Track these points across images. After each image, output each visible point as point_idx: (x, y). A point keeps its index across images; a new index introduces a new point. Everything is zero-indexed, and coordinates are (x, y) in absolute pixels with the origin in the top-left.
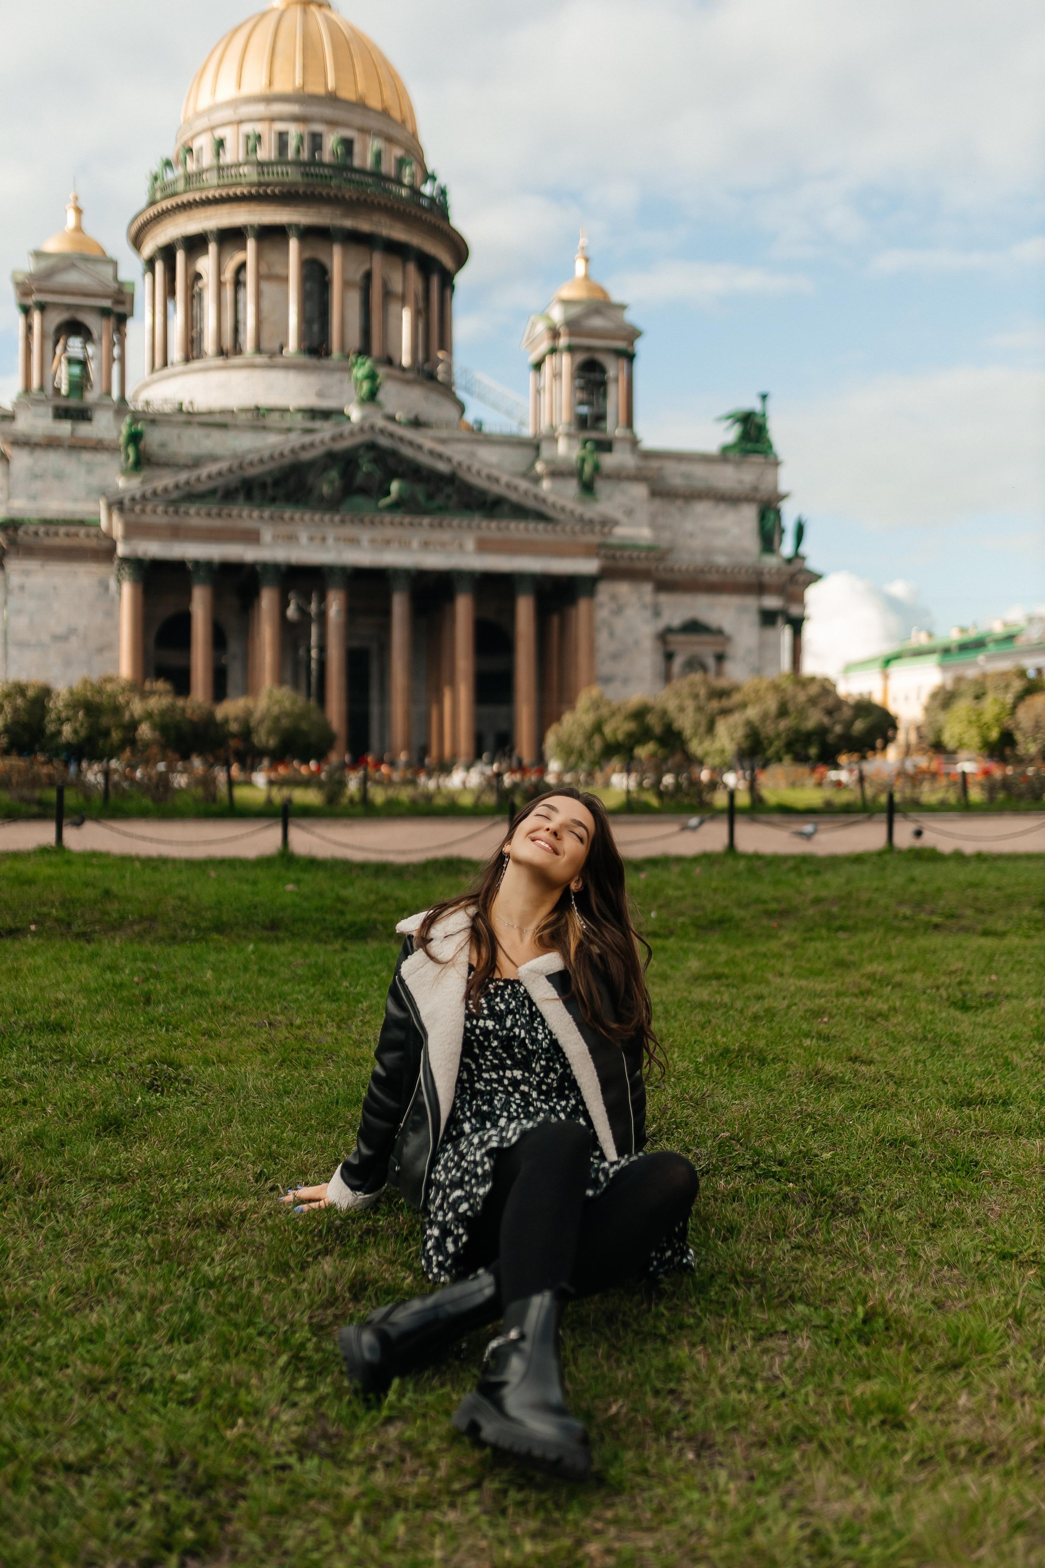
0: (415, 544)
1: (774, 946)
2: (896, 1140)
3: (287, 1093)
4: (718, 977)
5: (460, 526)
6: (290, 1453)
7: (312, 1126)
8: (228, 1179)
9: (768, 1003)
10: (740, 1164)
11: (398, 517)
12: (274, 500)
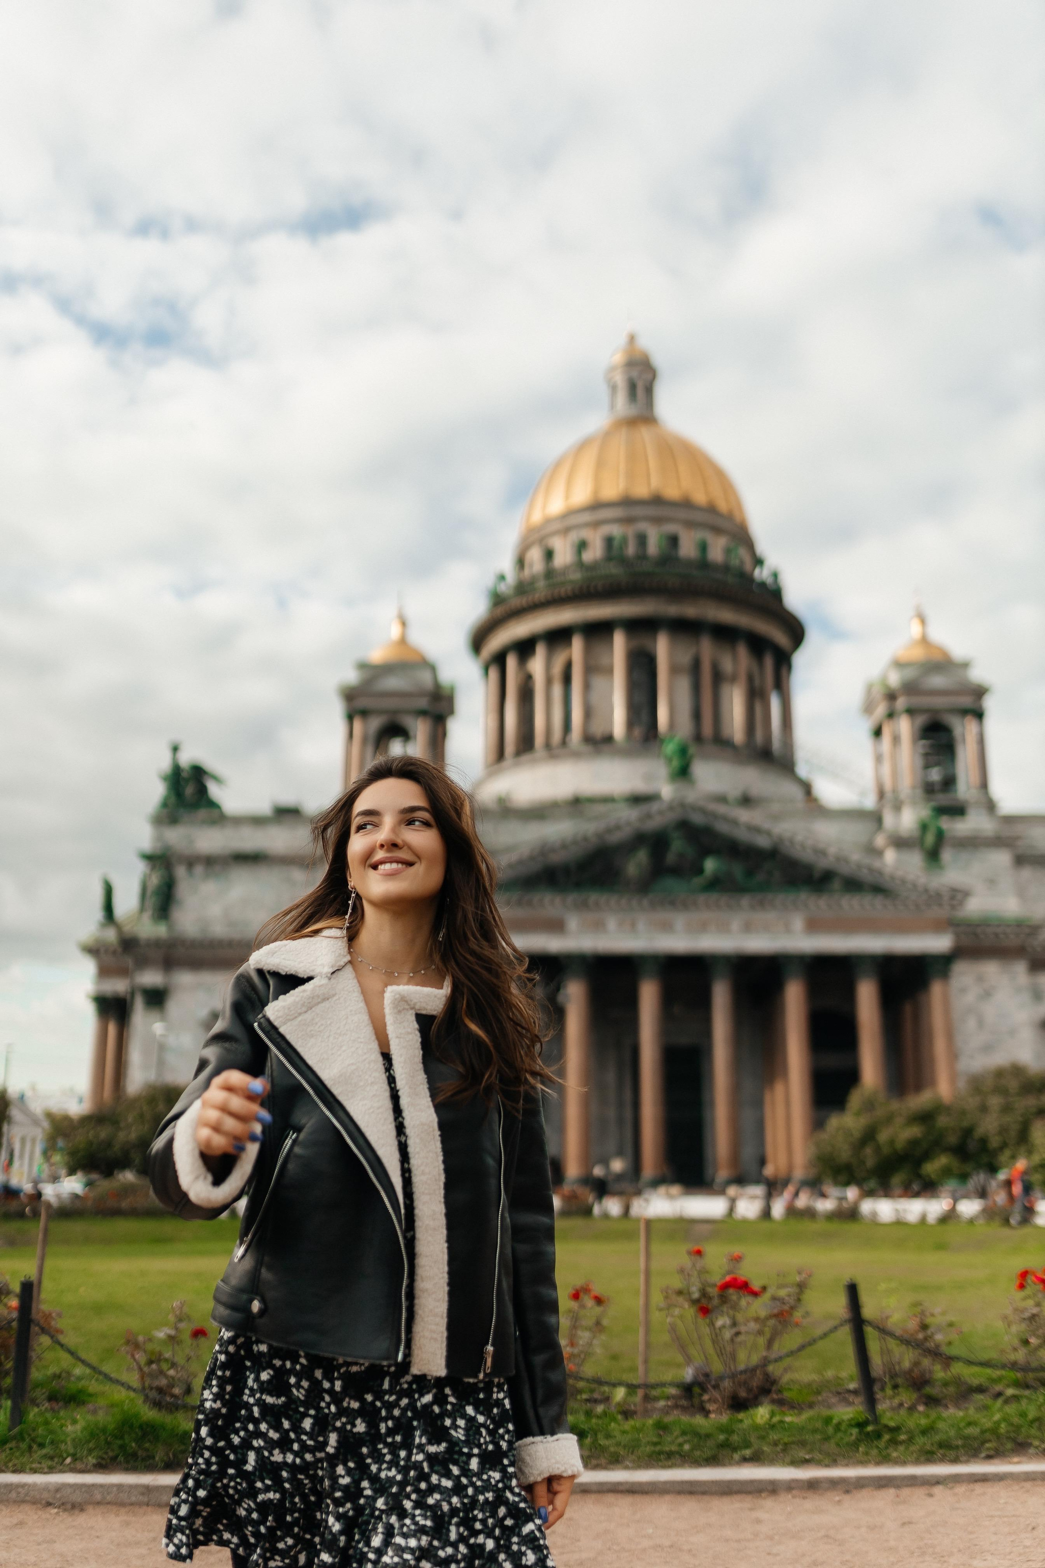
0: (735, 926)
5: (785, 905)
11: (714, 896)
12: (578, 885)
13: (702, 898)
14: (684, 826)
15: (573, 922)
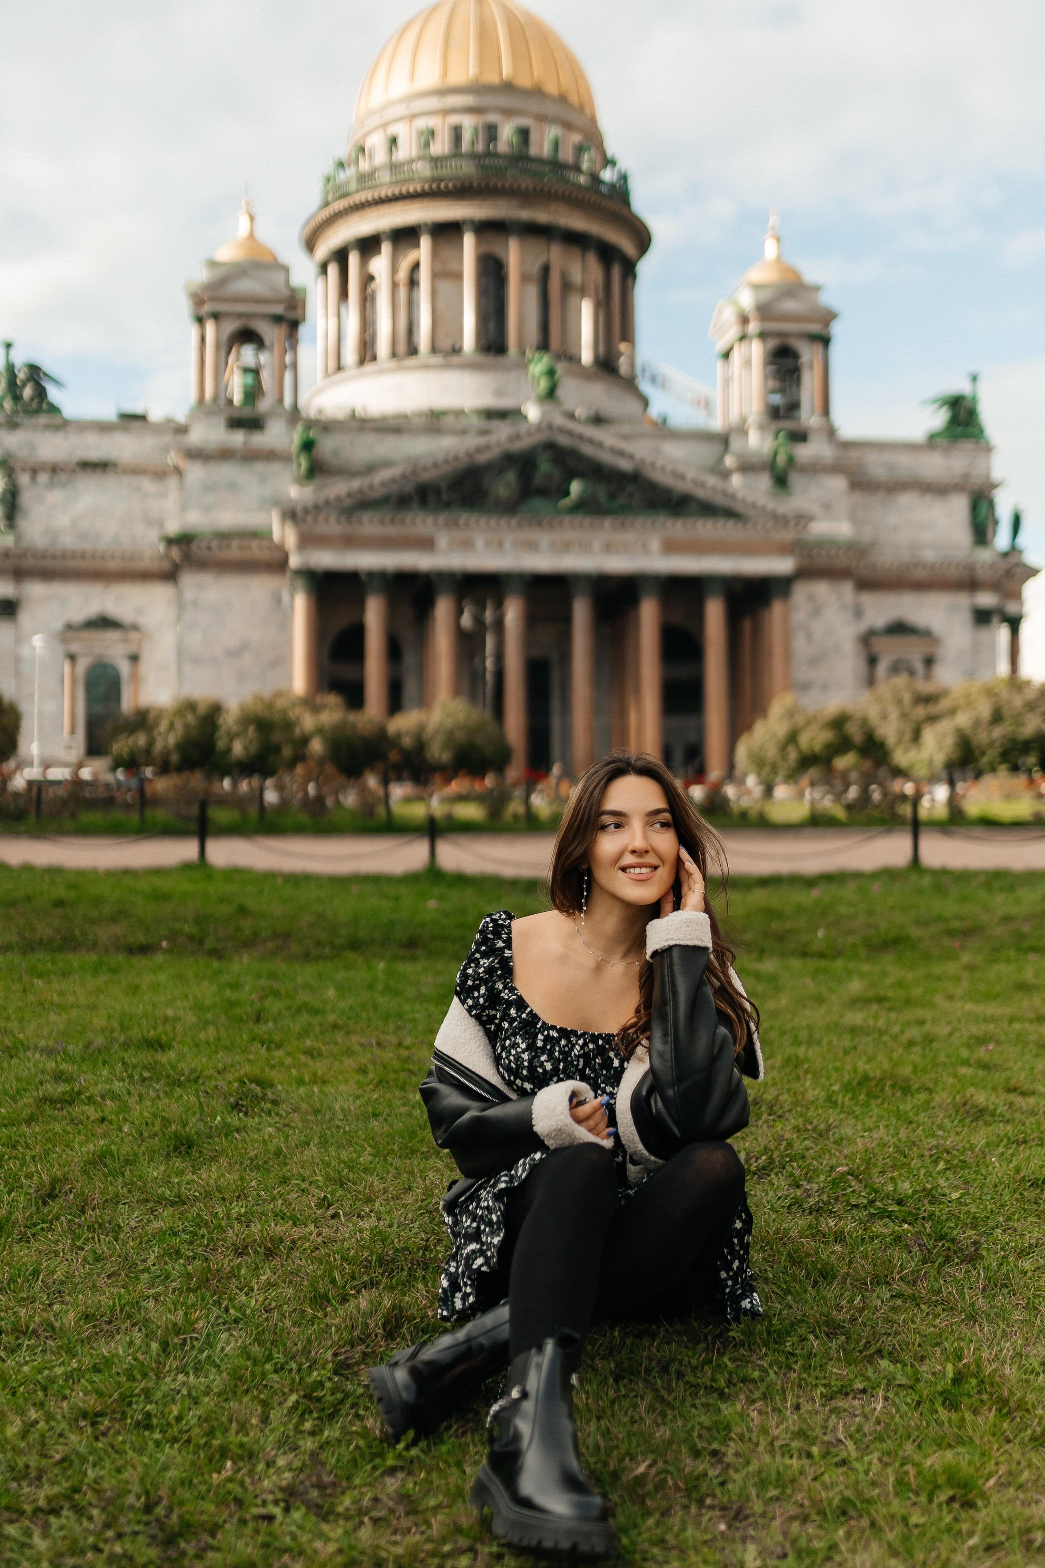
0: (596, 546)
1: (951, 968)
2: (1038, 1179)
3: (375, 1115)
4: (880, 1000)
5: (644, 527)
6: (276, 1503)
7: (393, 1151)
8: (290, 1204)
9: (928, 1027)
10: (853, 1201)
11: (578, 519)
12: (447, 505)
13: (567, 520)
14: (550, 447)
15: (443, 540)
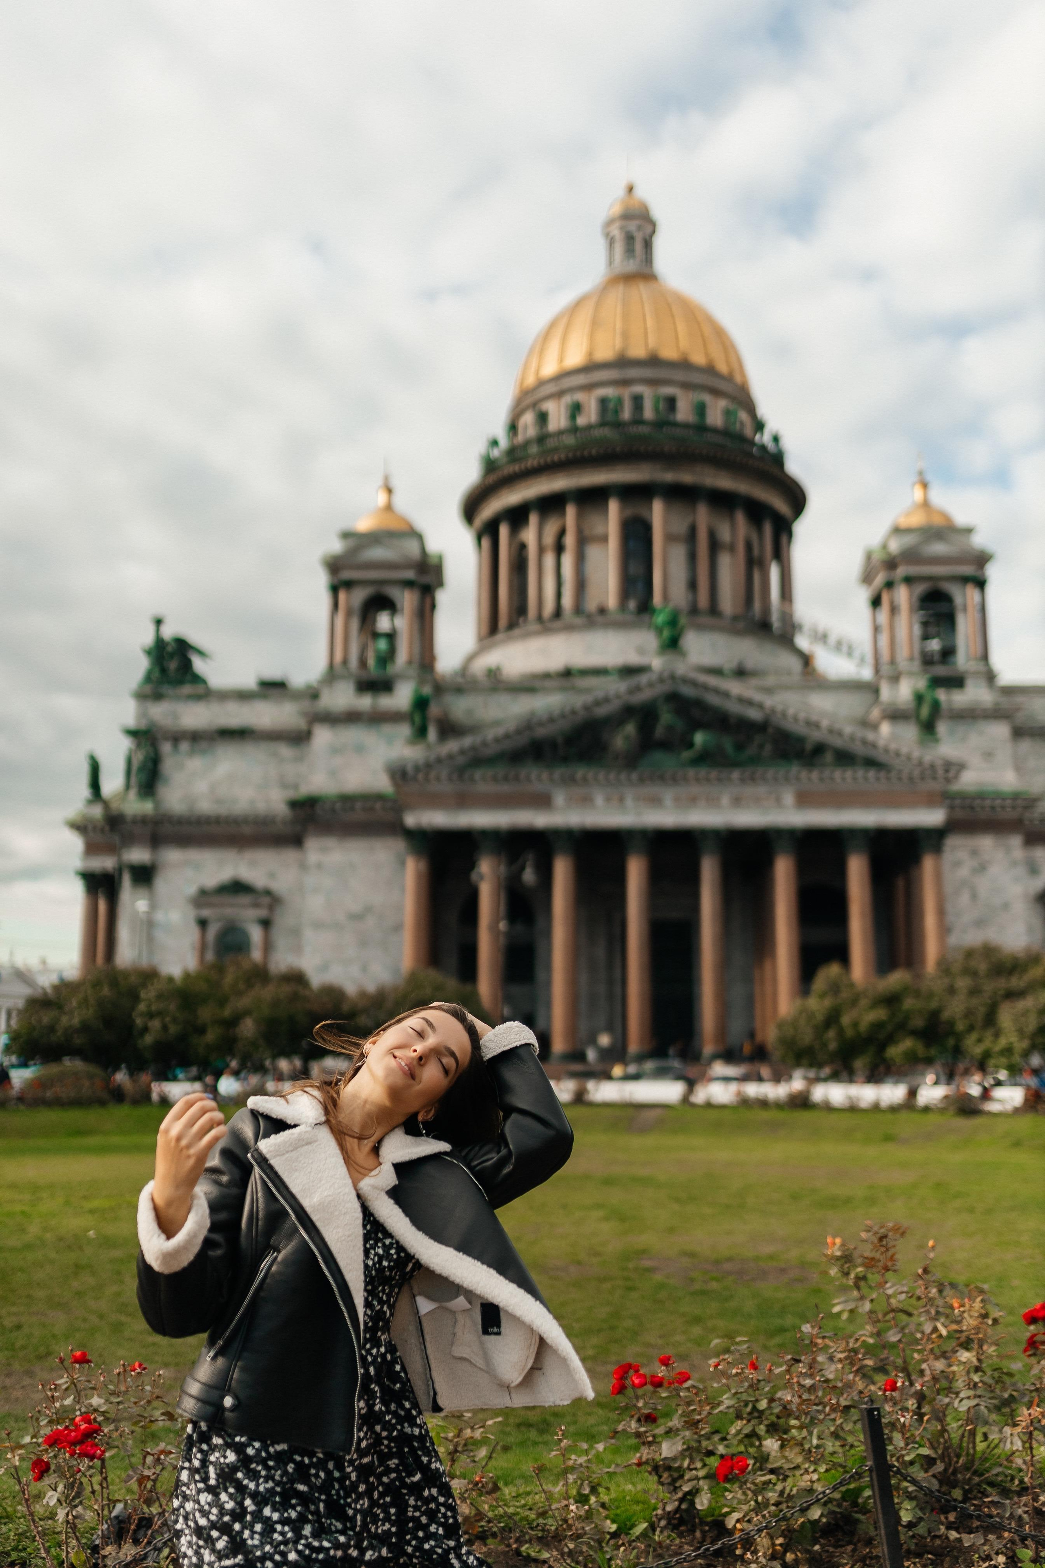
0: (725, 800)
5: (776, 779)
11: (703, 772)
12: (565, 760)
13: (691, 772)
14: (674, 698)
15: (560, 798)
